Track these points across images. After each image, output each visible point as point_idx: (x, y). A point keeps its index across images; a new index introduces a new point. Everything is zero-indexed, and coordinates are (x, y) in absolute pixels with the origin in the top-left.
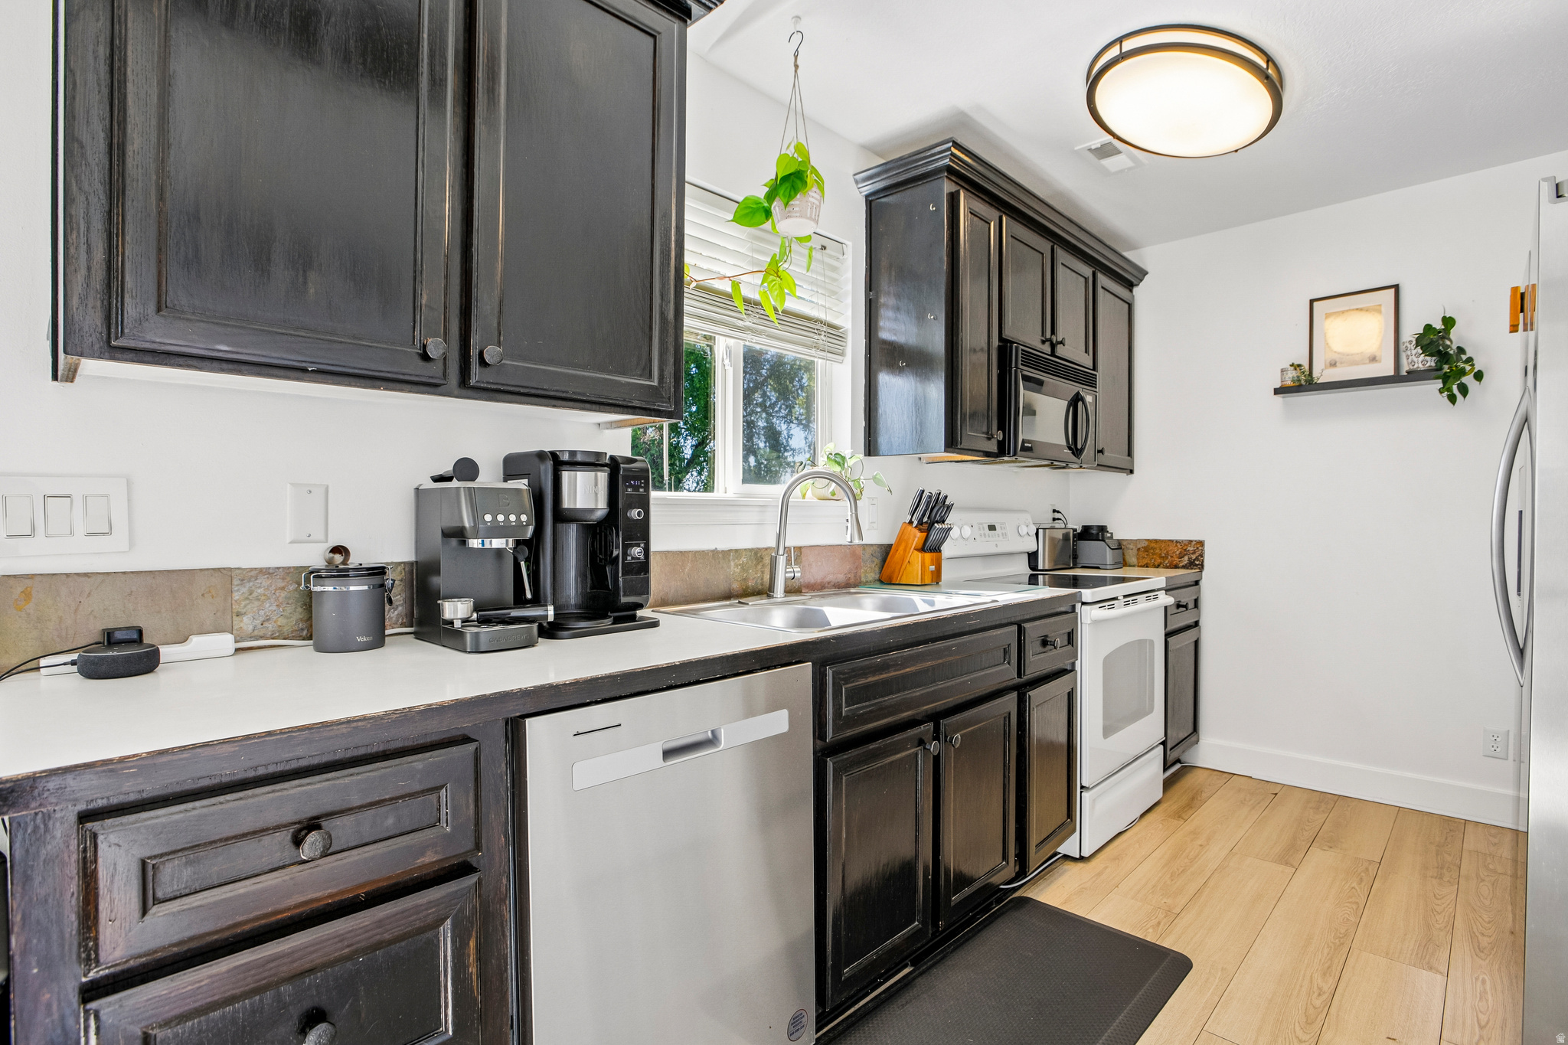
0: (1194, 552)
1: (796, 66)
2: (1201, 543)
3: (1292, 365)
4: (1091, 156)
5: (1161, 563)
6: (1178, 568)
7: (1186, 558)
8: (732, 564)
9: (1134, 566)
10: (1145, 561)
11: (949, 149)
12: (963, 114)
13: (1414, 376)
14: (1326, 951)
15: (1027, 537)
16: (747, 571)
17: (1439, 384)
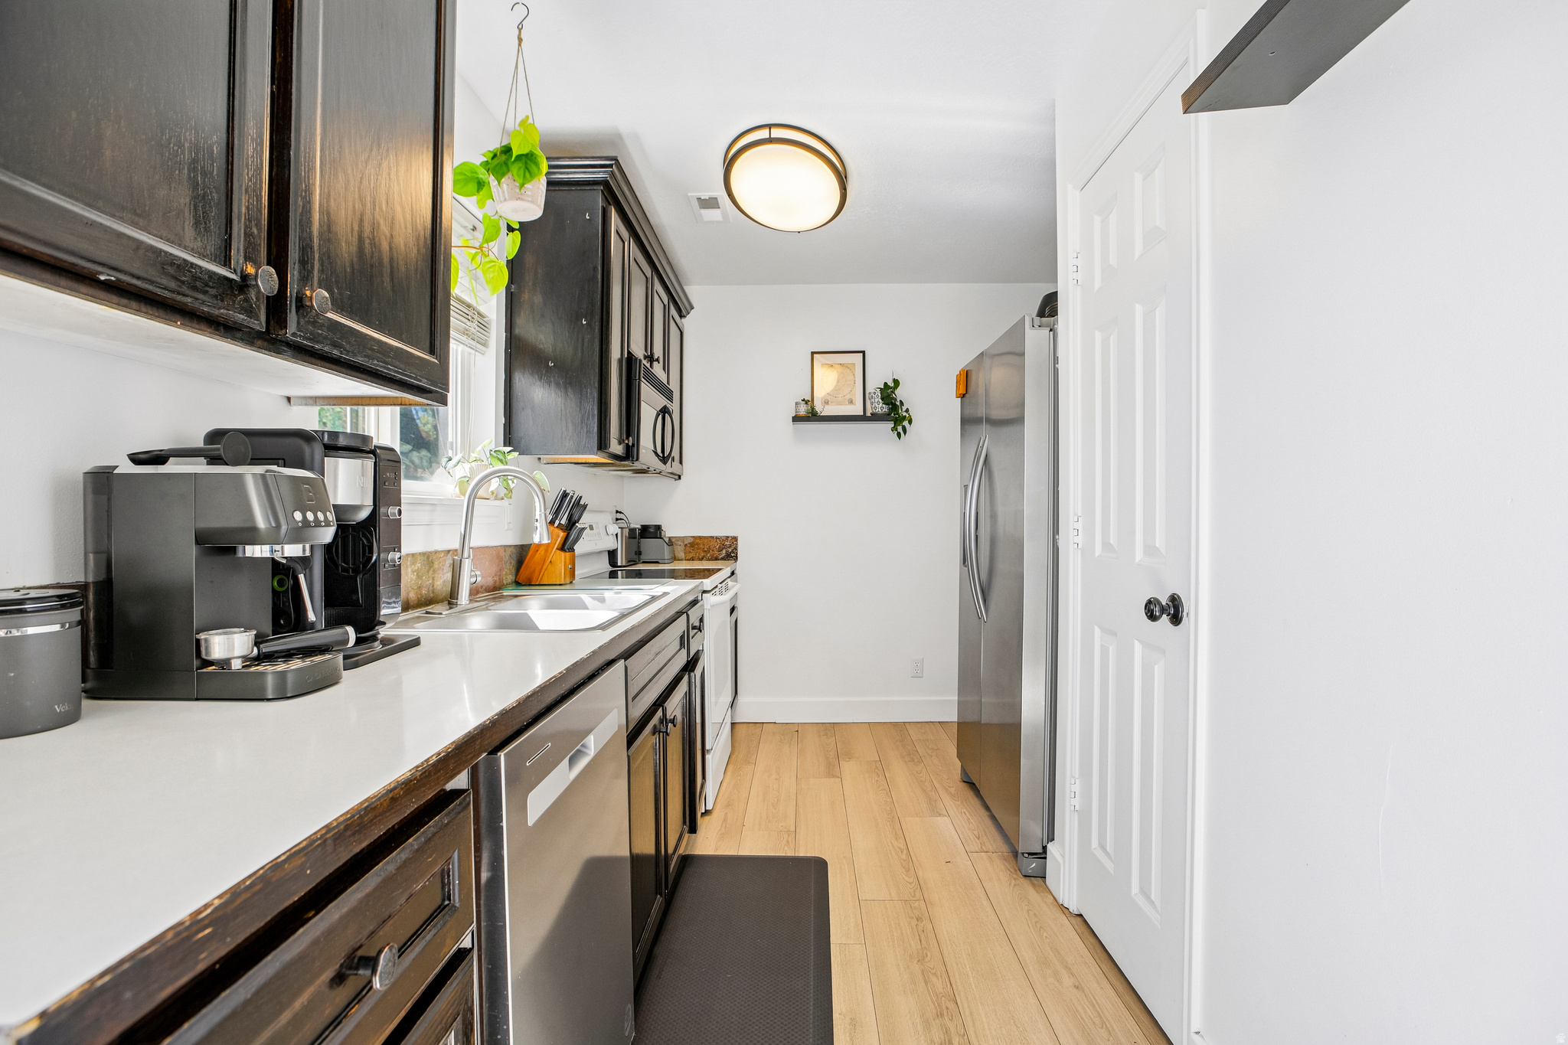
0: (730, 547)
1: (520, 40)
2: (735, 539)
3: (804, 400)
4: (696, 204)
5: (704, 556)
6: (718, 560)
7: (724, 551)
8: (410, 570)
9: (682, 560)
10: (691, 555)
11: (611, 166)
12: (619, 136)
13: (875, 418)
14: (888, 824)
15: (611, 536)
16: (421, 579)
17: (891, 425)
